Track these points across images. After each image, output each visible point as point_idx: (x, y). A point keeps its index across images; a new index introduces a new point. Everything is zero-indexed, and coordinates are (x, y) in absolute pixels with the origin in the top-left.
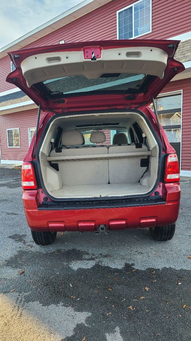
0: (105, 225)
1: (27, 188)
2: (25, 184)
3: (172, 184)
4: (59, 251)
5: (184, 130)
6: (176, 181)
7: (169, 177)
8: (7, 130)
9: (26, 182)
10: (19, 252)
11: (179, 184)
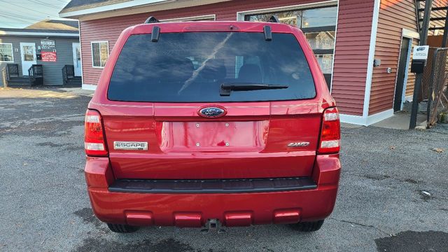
0: (218, 220)
1: (92, 154)
2: (91, 146)
3: (327, 156)
4: (148, 242)
5: (338, 57)
6: (334, 152)
7: (324, 144)
8: (92, 42)
9: (92, 144)
10: (86, 241)
11: (338, 156)
